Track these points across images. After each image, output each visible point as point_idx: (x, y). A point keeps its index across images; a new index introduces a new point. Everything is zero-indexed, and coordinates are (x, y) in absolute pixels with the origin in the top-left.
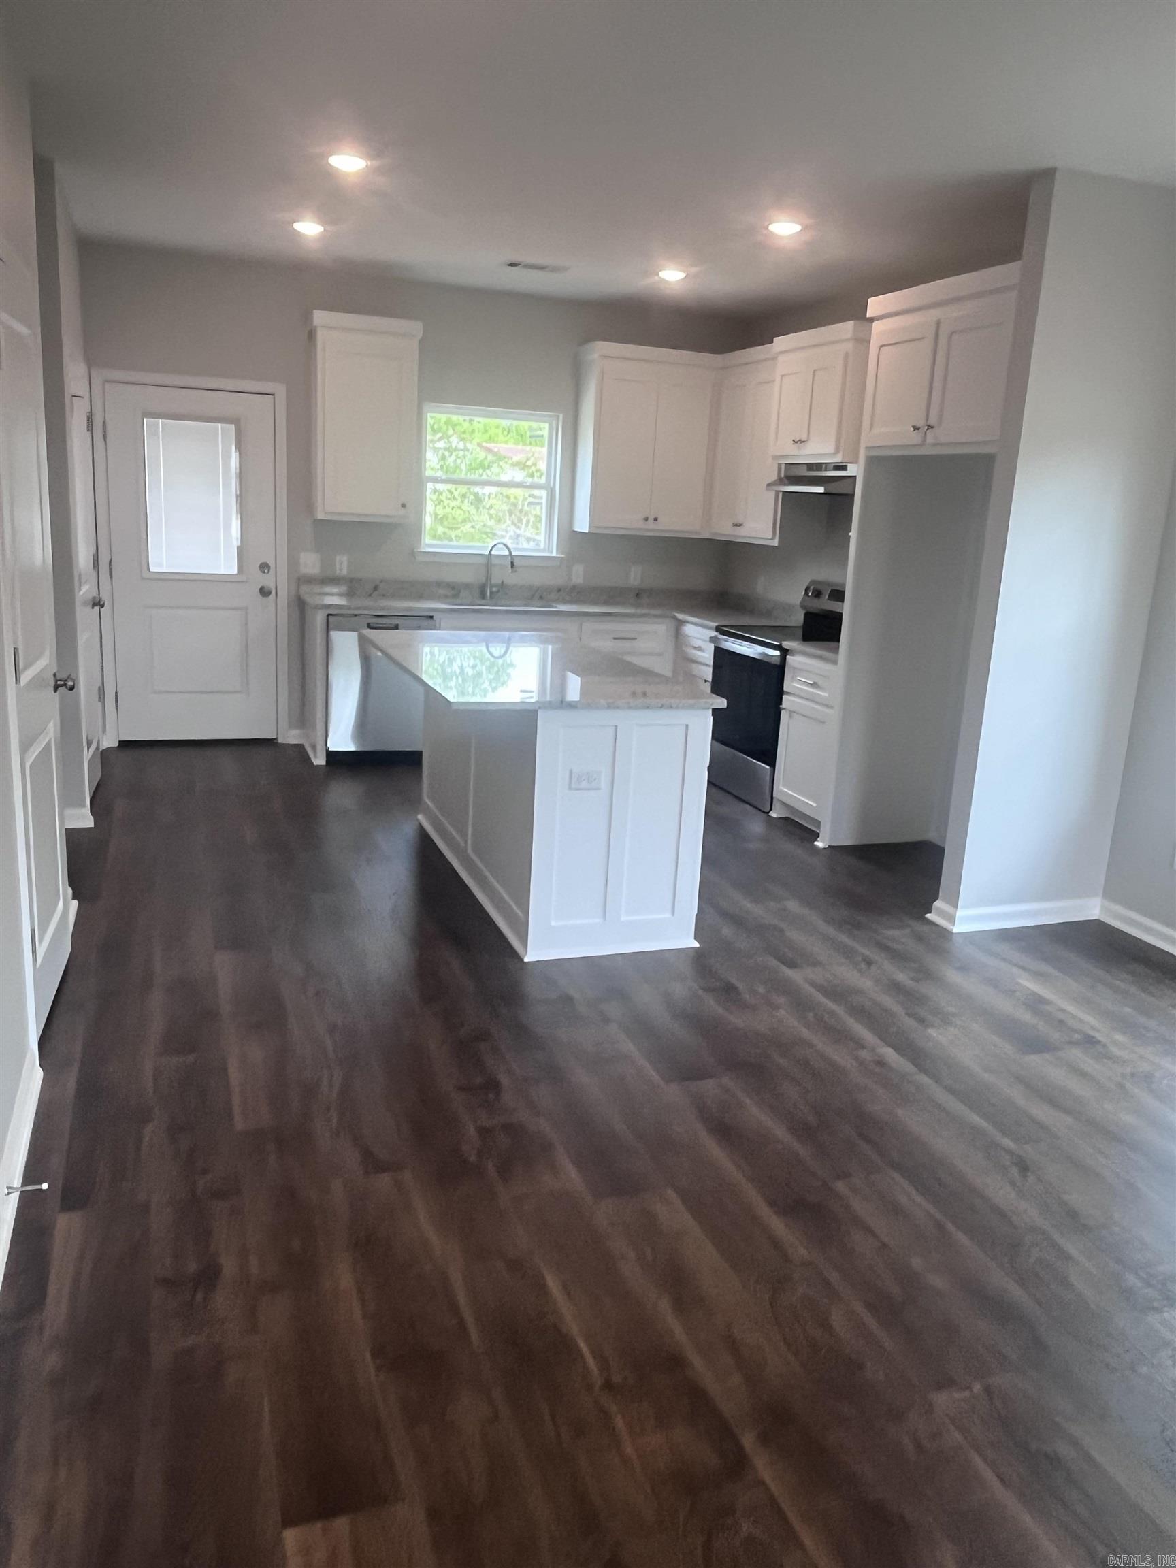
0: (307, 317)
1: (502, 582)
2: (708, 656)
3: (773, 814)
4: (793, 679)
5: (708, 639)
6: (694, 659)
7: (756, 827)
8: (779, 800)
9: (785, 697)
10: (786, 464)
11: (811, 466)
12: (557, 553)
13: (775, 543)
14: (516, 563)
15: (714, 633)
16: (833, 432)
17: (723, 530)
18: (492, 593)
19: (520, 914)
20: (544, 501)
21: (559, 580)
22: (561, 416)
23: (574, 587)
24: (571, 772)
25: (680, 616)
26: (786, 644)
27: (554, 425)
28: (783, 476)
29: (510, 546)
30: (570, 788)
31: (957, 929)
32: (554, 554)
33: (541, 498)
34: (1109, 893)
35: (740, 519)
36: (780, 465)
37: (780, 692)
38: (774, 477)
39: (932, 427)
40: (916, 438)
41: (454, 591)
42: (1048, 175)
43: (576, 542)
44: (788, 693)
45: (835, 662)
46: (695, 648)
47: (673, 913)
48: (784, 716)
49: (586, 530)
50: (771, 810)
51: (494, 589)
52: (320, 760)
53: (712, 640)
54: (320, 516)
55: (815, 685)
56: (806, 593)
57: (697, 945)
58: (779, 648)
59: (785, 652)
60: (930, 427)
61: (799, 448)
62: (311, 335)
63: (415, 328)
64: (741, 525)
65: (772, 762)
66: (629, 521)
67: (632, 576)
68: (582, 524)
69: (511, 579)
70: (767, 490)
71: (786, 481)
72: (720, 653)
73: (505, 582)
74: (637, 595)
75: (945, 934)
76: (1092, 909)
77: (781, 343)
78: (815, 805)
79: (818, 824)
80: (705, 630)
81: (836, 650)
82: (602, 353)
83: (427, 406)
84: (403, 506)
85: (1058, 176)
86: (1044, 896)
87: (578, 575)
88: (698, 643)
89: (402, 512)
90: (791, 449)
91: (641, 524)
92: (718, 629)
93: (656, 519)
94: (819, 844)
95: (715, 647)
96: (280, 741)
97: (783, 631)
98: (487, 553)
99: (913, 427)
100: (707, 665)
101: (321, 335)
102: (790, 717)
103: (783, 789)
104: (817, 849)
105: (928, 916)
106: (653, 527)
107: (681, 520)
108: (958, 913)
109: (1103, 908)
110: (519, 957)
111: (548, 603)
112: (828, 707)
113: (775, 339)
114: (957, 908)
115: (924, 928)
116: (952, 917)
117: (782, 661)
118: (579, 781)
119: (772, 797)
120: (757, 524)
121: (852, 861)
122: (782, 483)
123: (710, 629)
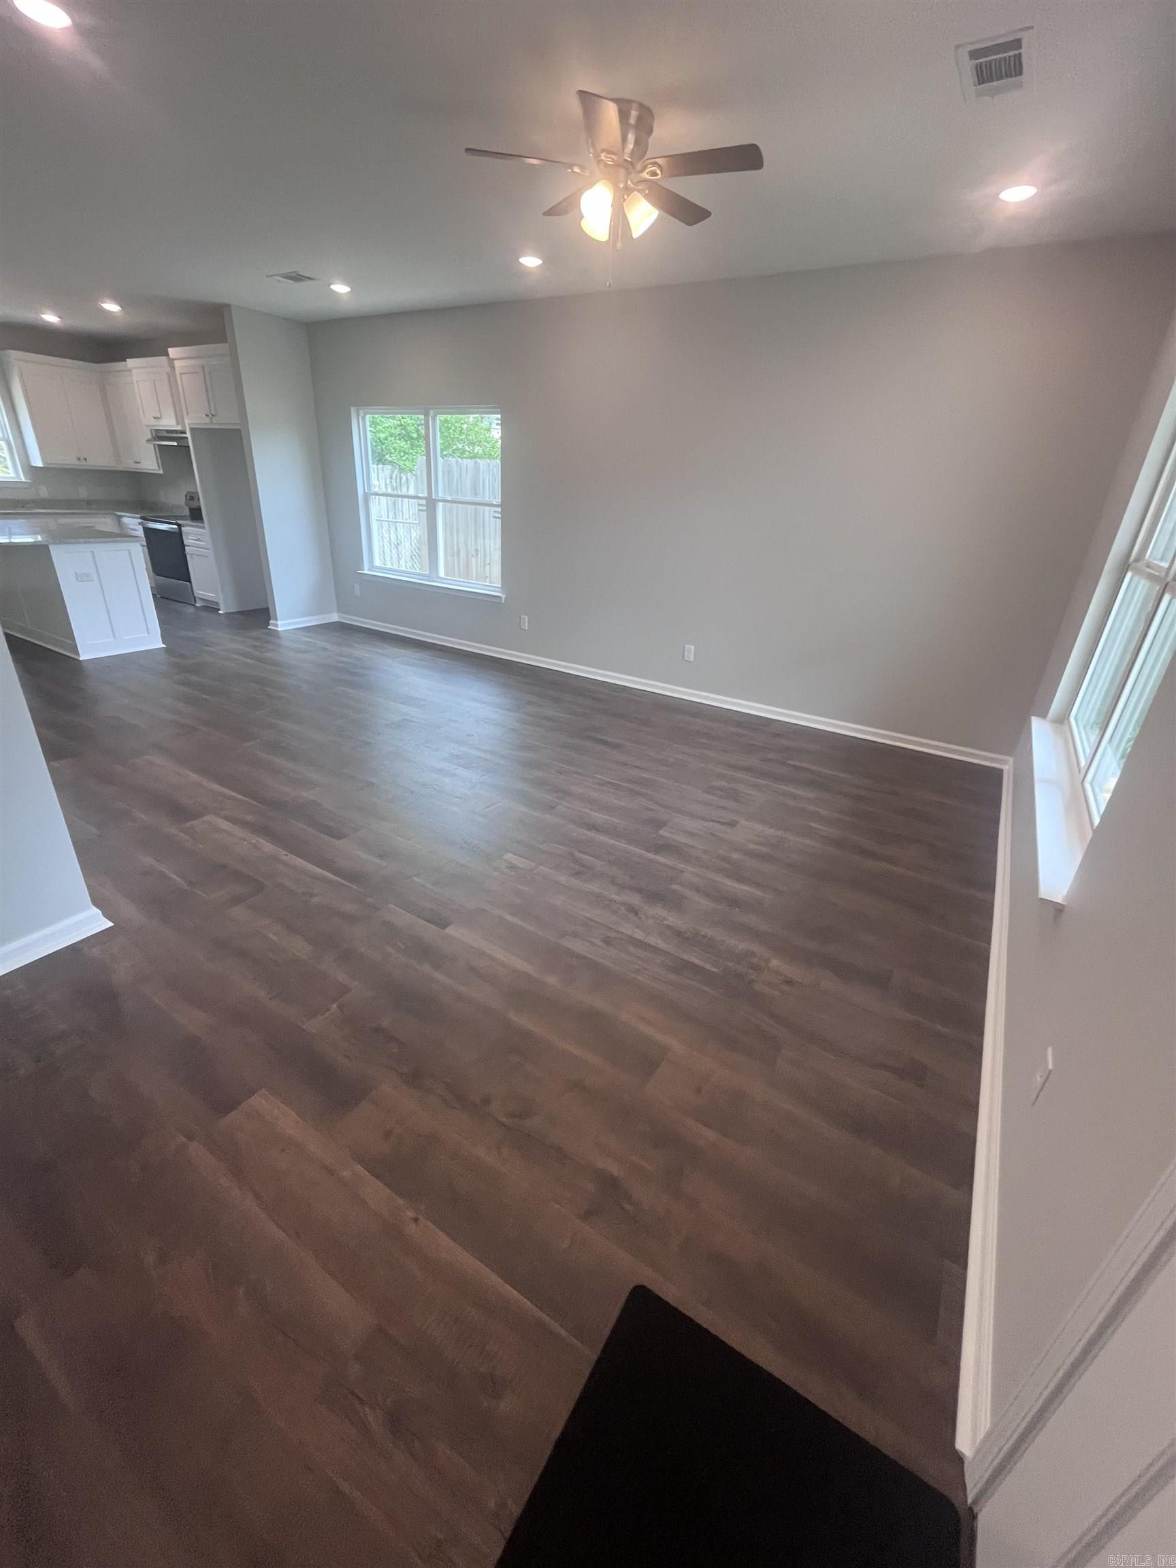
2: (140, 533)
3: (198, 605)
4: (187, 538)
5: (138, 524)
6: (133, 535)
7: (191, 610)
8: (199, 598)
9: (186, 548)
10: (156, 430)
11: (168, 431)
12: (24, 479)
13: (161, 472)
15: (140, 521)
16: (173, 414)
17: (130, 465)
19: (71, 642)
20: (5, 448)
21: (28, 495)
23: (43, 500)
24: (75, 572)
25: (116, 512)
26: (180, 522)
28: (154, 437)
30: (78, 581)
31: (279, 629)
34: (340, 610)
35: (138, 460)
36: (151, 430)
37: (183, 546)
40: (207, 420)
42: (228, 306)
43: (36, 473)
44: (188, 546)
45: (204, 528)
46: (132, 529)
47: (149, 633)
48: (188, 557)
49: (41, 466)
50: (196, 603)
53: (140, 524)
55: (198, 540)
56: (186, 498)
57: (165, 646)
58: (176, 524)
59: (179, 526)
60: (213, 415)
61: (157, 422)
64: (139, 463)
65: (189, 581)
66: (66, 460)
70: (147, 443)
71: (157, 439)
72: (148, 531)
75: (275, 634)
76: (335, 617)
77: (130, 363)
78: (213, 595)
79: (217, 603)
80: (135, 520)
81: (203, 523)
82: (16, 357)
85: (233, 308)
86: (318, 613)
87: (44, 492)
88: (132, 526)
90: (153, 422)
91: (78, 463)
92: (142, 518)
93: (86, 459)
94: (219, 612)
95: (143, 528)
97: (182, 518)
99: (206, 415)
100: (144, 537)
102: (192, 557)
103: (198, 592)
104: (219, 614)
105: (269, 627)
106: (84, 463)
107: (101, 459)
108: (279, 623)
109: (339, 616)
110: (76, 660)
111: (29, 508)
112: (208, 549)
113: (128, 360)
114: (276, 620)
115: (266, 631)
116: (277, 626)
117: (180, 530)
118: (81, 577)
119: (195, 597)
120: (149, 462)
121: (236, 616)
122: (155, 440)
123: (137, 518)
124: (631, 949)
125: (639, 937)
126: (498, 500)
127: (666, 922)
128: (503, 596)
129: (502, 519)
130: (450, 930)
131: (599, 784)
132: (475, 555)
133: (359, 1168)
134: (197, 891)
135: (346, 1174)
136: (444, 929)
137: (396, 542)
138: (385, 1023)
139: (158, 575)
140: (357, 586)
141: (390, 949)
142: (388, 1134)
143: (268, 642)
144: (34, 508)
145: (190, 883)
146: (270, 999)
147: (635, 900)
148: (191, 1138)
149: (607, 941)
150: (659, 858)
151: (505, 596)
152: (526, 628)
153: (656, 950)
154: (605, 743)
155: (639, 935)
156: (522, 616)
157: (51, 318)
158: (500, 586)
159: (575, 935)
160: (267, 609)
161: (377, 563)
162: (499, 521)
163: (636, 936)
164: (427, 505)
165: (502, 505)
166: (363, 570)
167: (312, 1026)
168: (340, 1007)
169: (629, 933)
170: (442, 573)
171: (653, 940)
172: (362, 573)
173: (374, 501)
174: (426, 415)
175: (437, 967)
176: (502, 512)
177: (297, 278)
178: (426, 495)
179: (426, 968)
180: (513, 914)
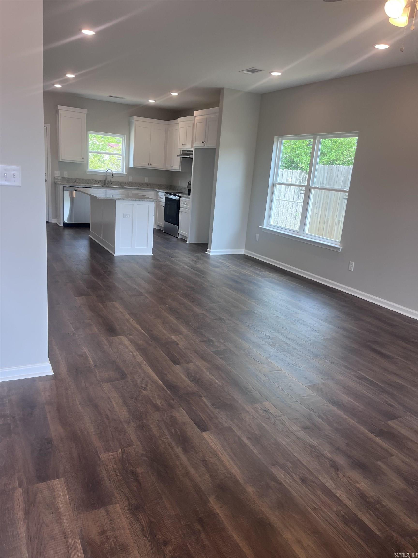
0: (56, 107)
1: (110, 180)
2: (164, 200)
3: (178, 238)
4: (182, 204)
5: (163, 195)
6: (160, 201)
7: (174, 240)
8: (180, 234)
10: (182, 150)
11: (187, 151)
12: (125, 173)
13: (180, 171)
14: (114, 175)
15: (165, 194)
16: (190, 143)
17: (169, 168)
18: (107, 183)
19: (113, 247)
20: (121, 159)
21: (125, 180)
22: (125, 136)
23: (130, 182)
24: (123, 214)
25: (157, 190)
26: (180, 195)
27: (123, 138)
28: (182, 153)
29: (112, 171)
30: (123, 218)
31: (210, 254)
32: (124, 173)
33: (120, 158)
36: (181, 150)
38: (180, 154)
39: (206, 142)
40: (202, 145)
41: (97, 182)
42: (223, 89)
43: (130, 170)
44: (181, 207)
45: (189, 198)
46: (161, 198)
47: (147, 247)
48: (180, 212)
49: (132, 167)
50: (178, 237)
51: (108, 182)
52: (62, 225)
54: (61, 160)
55: (186, 204)
56: (188, 184)
57: (153, 254)
58: (179, 196)
59: (180, 197)
60: (205, 142)
61: (184, 147)
62: (57, 112)
63: (85, 111)
64: (173, 166)
65: (178, 225)
66: (143, 164)
67: (146, 180)
68: (131, 165)
69: (113, 179)
70: (177, 157)
72: (167, 199)
73: (111, 180)
74: (147, 185)
75: (208, 256)
76: (243, 251)
78: (186, 233)
79: (187, 237)
81: (190, 196)
82: (136, 119)
83: (88, 132)
84: (83, 158)
85: (225, 90)
86: (234, 248)
87: (131, 179)
88: (162, 197)
89: (82, 160)
90: (182, 147)
91: (147, 166)
92: (166, 192)
93: (151, 164)
94: (187, 242)
95: (165, 197)
96: (49, 222)
97: (182, 193)
98: (106, 172)
99: (202, 142)
100: (164, 202)
101: (60, 112)
102: (182, 213)
103: (180, 231)
104: (186, 243)
105: (206, 252)
106: (150, 166)
107: (158, 165)
108: (211, 251)
109: (245, 251)
110: (113, 255)
111: (123, 186)
112: (189, 209)
113: (179, 118)
114: (211, 249)
115: (204, 254)
116: (210, 252)
117: (180, 199)
118: (125, 216)
119: (178, 234)
120: (176, 166)
121: (194, 245)
122: (182, 155)
123: (164, 192)
124: (319, 493)
125: (330, 487)
126: (347, 188)
127: (358, 485)
128: (341, 248)
129: (348, 199)
130: (206, 435)
131: (358, 377)
132: (337, 224)
133: (79, 542)
134: (96, 370)
135: (71, 541)
136: (202, 432)
137: (295, 215)
138: (140, 470)
139: (166, 221)
140: (258, 235)
141: (166, 432)
142: (103, 532)
143: (201, 259)
144: (125, 186)
145: (95, 366)
146: (94, 434)
147: (341, 460)
148: (20, 485)
149: (304, 480)
150: (378, 440)
151: (342, 248)
152: (353, 271)
153: (338, 500)
154: (379, 353)
155: (330, 485)
156: (351, 262)
157: (152, 101)
158: (340, 241)
159: (283, 467)
160: (208, 243)
161: (272, 223)
162: (346, 201)
163: (327, 485)
164: (305, 190)
165: (350, 191)
166: (263, 226)
167: (104, 456)
168: (123, 453)
169: (324, 481)
170: (307, 231)
171: (340, 493)
172: (262, 228)
173: (277, 187)
174: (315, 139)
175: (185, 451)
176: (349, 196)
177: (253, 71)
178: (306, 184)
179: (179, 450)
180: (249, 438)
